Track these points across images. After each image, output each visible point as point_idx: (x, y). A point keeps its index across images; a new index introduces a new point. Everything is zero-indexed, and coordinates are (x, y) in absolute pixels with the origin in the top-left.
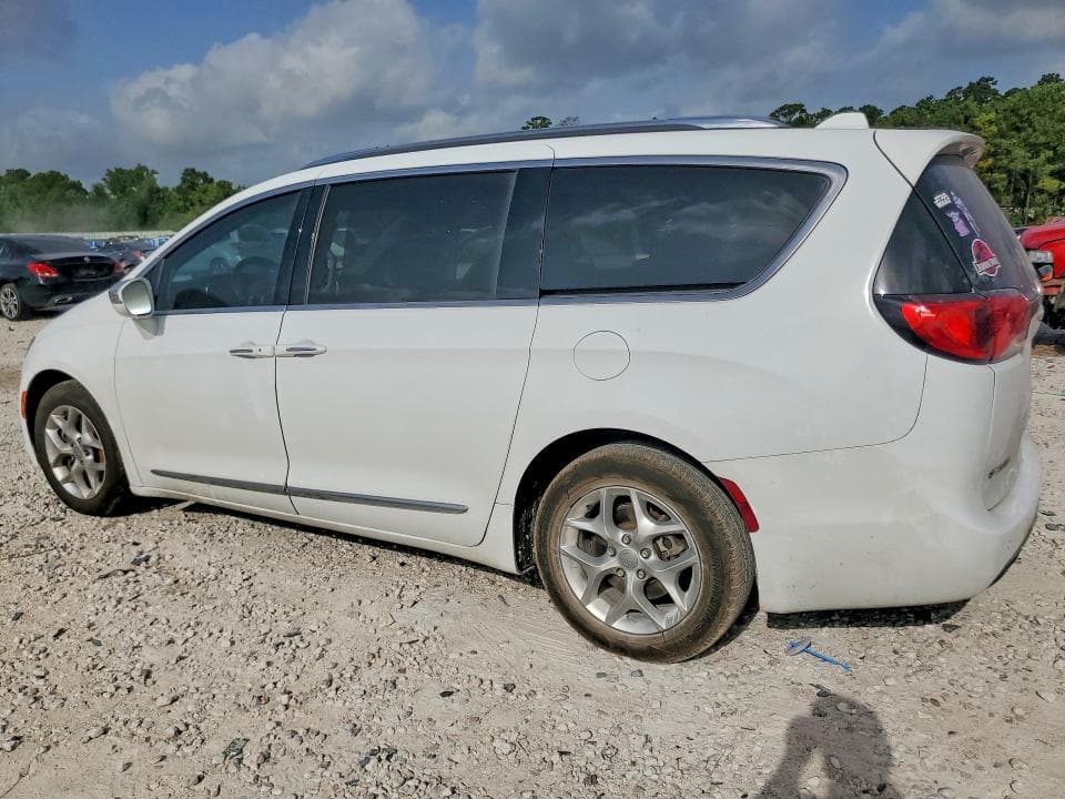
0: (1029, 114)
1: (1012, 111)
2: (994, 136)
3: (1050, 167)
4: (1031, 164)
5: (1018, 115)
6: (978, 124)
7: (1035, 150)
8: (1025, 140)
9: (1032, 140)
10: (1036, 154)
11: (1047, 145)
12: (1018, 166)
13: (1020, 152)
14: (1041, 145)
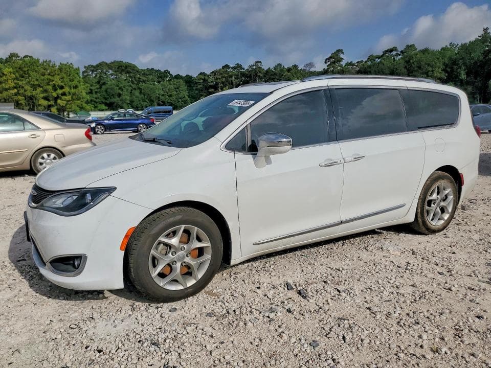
0: (28, 70)
1: (19, 68)
2: (14, 79)
3: (42, 95)
4: (34, 93)
5: (22, 70)
6: (5, 73)
7: (34, 87)
8: (29, 82)
9: (32, 83)
10: (35, 89)
11: (39, 86)
12: (28, 94)
13: (28, 87)
14: (36, 85)
